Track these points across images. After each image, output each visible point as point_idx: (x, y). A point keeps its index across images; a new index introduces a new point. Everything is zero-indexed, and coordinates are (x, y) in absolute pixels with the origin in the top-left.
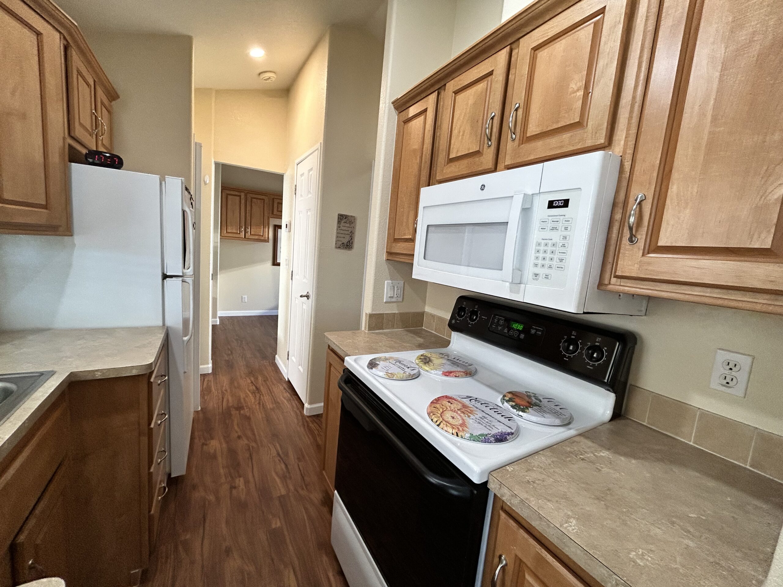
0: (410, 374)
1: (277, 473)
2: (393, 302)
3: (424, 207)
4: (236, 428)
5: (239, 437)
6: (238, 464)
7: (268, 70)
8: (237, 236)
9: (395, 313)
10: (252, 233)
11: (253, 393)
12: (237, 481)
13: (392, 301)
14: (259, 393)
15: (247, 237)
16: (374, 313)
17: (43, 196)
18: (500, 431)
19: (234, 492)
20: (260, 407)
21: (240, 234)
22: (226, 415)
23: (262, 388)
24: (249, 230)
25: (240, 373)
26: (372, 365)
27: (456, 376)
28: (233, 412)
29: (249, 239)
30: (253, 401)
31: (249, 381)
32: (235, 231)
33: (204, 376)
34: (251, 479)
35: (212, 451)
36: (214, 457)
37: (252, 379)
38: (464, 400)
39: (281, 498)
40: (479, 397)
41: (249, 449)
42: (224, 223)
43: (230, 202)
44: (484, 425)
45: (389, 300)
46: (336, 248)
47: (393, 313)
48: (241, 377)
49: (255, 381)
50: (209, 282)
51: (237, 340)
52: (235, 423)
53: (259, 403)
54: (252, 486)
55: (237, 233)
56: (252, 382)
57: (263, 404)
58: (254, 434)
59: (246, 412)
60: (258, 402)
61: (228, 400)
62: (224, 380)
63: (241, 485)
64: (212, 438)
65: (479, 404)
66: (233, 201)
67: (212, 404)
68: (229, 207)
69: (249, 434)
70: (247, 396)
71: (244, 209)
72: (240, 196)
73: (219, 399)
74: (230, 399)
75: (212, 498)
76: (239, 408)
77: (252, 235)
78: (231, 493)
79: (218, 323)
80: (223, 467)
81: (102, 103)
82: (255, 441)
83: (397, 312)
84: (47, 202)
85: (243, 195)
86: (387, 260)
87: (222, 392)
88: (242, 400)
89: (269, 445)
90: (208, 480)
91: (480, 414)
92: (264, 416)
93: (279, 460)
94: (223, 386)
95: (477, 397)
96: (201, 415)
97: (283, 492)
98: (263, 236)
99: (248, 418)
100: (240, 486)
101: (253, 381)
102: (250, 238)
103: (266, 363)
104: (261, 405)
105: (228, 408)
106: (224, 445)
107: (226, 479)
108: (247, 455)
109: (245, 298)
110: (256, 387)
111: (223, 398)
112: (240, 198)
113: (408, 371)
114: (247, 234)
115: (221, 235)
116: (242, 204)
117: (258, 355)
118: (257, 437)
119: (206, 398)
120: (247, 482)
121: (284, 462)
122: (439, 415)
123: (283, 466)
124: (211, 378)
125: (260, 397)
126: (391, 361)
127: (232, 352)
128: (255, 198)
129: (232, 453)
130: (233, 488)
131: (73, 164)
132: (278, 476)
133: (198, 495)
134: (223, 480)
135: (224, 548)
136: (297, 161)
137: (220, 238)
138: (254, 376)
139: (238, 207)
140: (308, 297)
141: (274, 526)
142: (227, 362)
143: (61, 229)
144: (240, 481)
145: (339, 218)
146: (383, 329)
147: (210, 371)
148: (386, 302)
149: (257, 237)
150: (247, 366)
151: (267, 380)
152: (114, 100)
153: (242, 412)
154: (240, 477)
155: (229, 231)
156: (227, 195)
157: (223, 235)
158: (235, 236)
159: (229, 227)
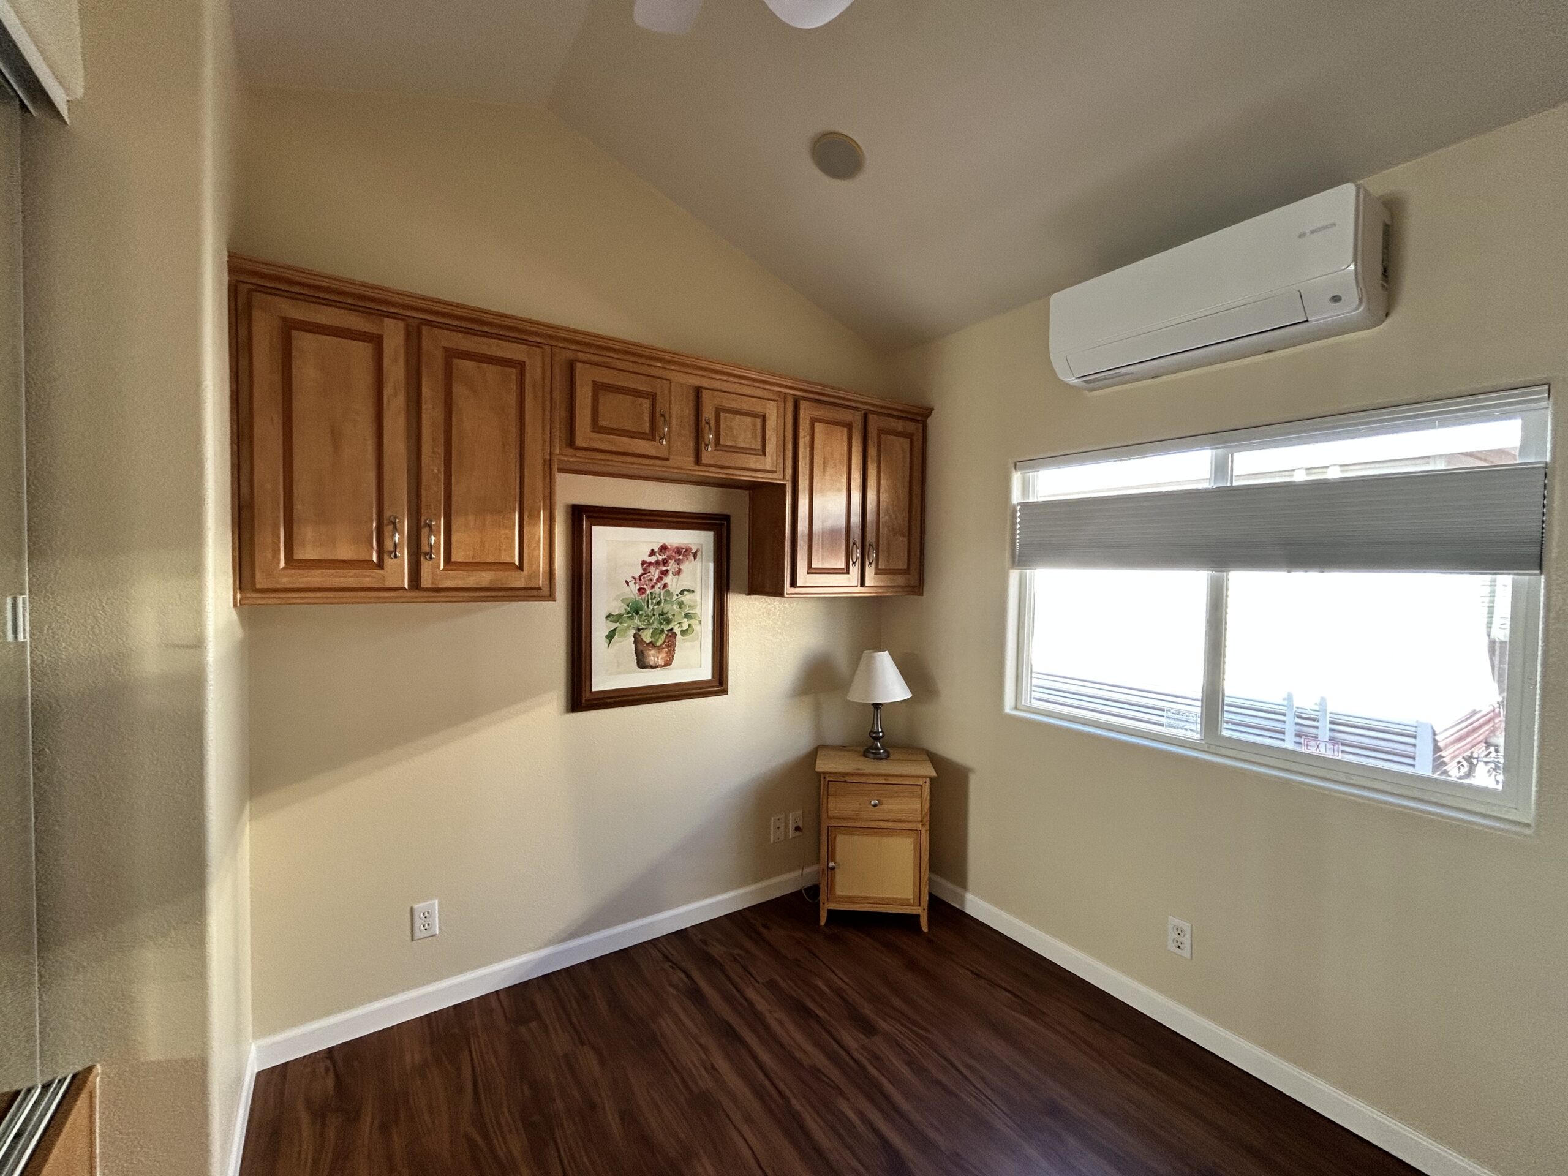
8: (369, 578)
10: (457, 555)
15: (426, 581)
21: (380, 565)
24: (437, 540)
29: (435, 594)
32: (345, 552)
43: (304, 373)
55: (365, 563)
66: (331, 365)
68: (304, 402)
71: (401, 416)
72: (377, 341)
77: (459, 565)
85: (394, 337)
98: (521, 567)
102: (446, 584)
109: (427, 914)
112: (378, 353)
114: (426, 566)
116: (387, 389)
128: (465, 356)
139: (361, 407)
149: (485, 578)
155: (307, 552)
156: (288, 328)
157: (261, 582)
158: (349, 578)
159: (307, 533)
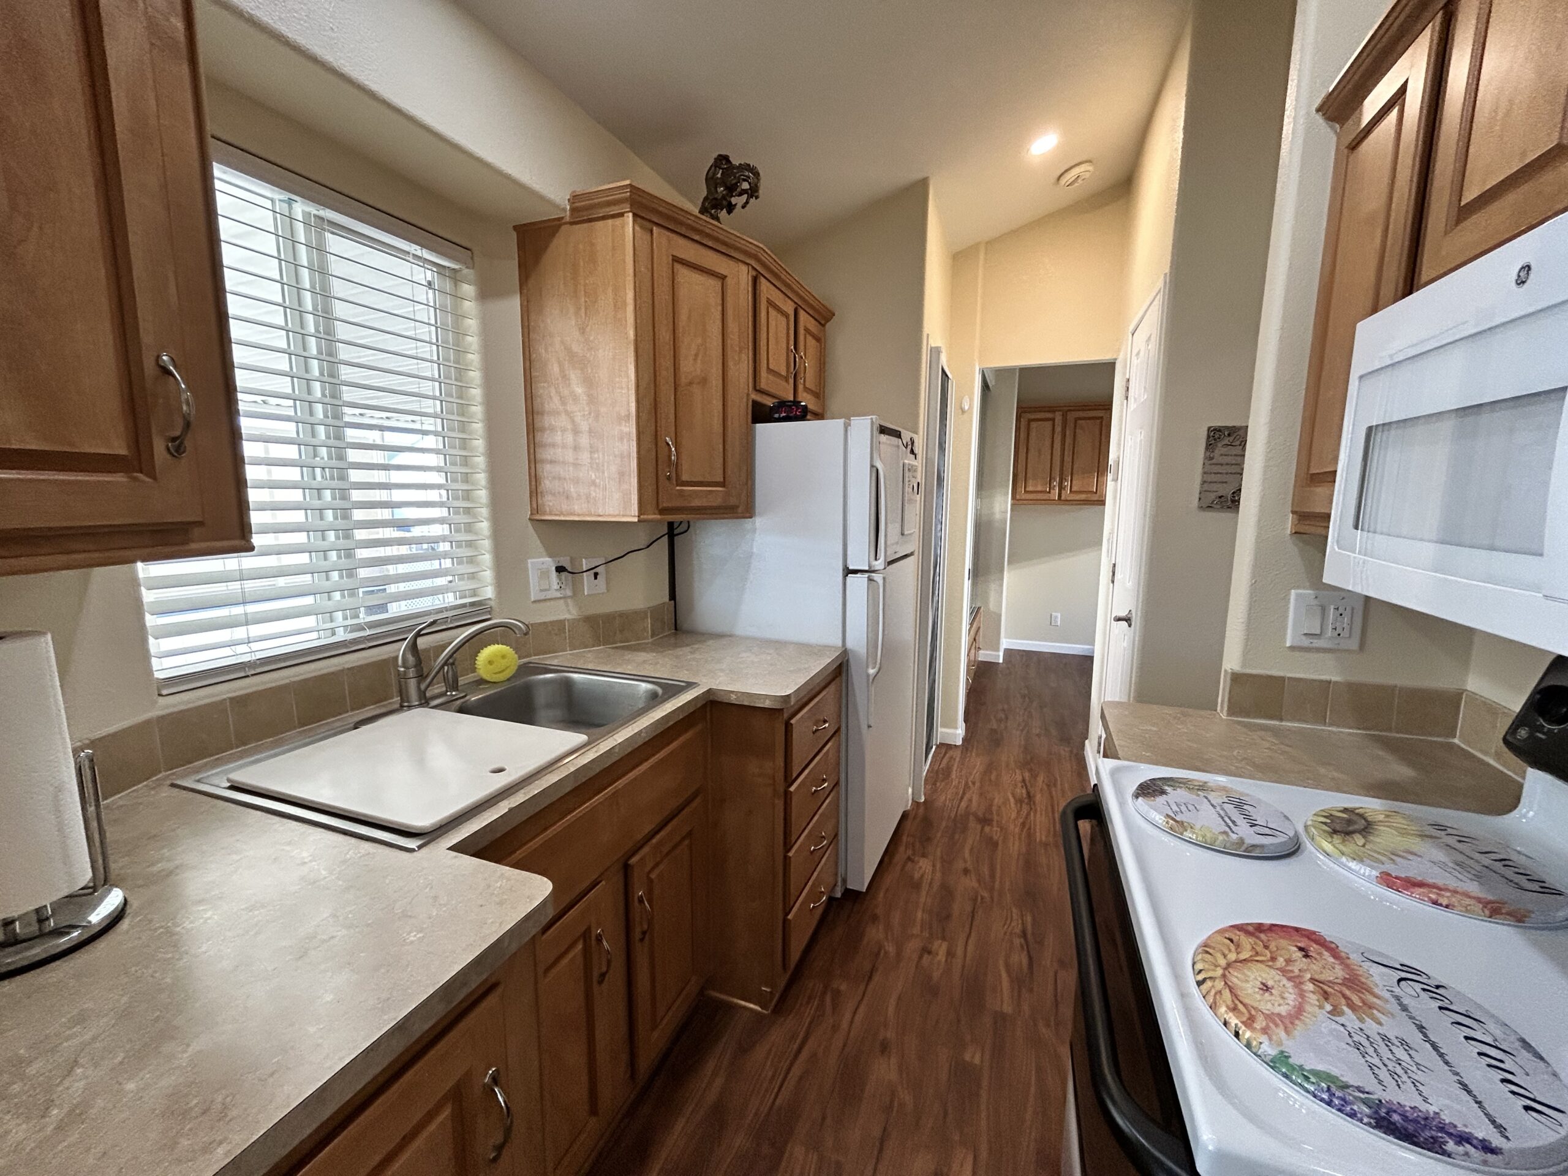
0: (1241, 841)
1: (1007, 966)
2: (1318, 650)
3: (1361, 377)
4: (967, 855)
5: (966, 871)
6: (948, 917)
7: (1073, 164)
8: (1046, 496)
9: (1329, 682)
10: (1074, 489)
11: (1019, 801)
12: (937, 944)
13: (1314, 645)
14: (1029, 804)
15: (1063, 498)
16: (1248, 671)
17: (721, 472)
18: (1432, 1109)
19: (926, 959)
20: (1022, 831)
21: (1049, 492)
22: (960, 824)
23: (1038, 797)
24: (1067, 484)
25: (1009, 757)
26: (1149, 790)
27: (1435, 903)
28: (972, 824)
29: (1067, 502)
30: (1014, 815)
31: (1019, 778)
32: (1039, 488)
33: (945, 747)
34: (959, 952)
35: (917, 876)
36: (917, 886)
37: (1027, 775)
38: (1376, 970)
39: (1000, 1018)
40: (1459, 988)
41: (975, 900)
42: (1021, 476)
43: (1033, 434)
44: (1376, 1061)
45: (1306, 642)
46: (1201, 508)
47: (1321, 681)
48: (1007, 766)
49: (1030, 782)
50: (963, 584)
51: (1024, 697)
52: (970, 841)
53: (1023, 824)
54: (958, 962)
55: (1045, 492)
56: (1024, 781)
57: (1030, 829)
58: (992, 876)
59: (994, 831)
60: (1021, 820)
61: (970, 800)
62: (978, 763)
63: (941, 953)
64: (924, 856)
65: (1435, 1004)
66: (1041, 431)
67: (945, 798)
68: (1032, 441)
69: (985, 871)
70: (1004, 803)
71: (1059, 444)
72: (1053, 420)
73: (957, 793)
74: (975, 798)
75: (891, 949)
76: (985, 821)
77: (1076, 492)
78: (921, 957)
79: (1001, 661)
80: (923, 911)
81: (807, 330)
82: (991, 890)
83: (1334, 678)
84: (724, 478)
85: (1058, 417)
86: (1296, 533)
87: (966, 784)
88: (994, 808)
89: (1014, 910)
90: (896, 918)
91: (1396, 1027)
92: (1024, 850)
93: (1022, 946)
94: (971, 774)
95: (1443, 981)
96: (921, 810)
97: (1007, 1008)
98: (1096, 493)
99: (993, 844)
100: (937, 954)
101: (1027, 778)
102: (1069, 499)
103: (1064, 751)
104: (1025, 830)
105: (967, 814)
106: (938, 875)
107: (922, 932)
108: (968, 908)
109: (1056, 617)
110: (1028, 793)
111: (964, 793)
112: (1054, 426)
113: (1244, 830)
114: (1063, 492)
115: (1013, 498)
116: (1055, 436)
117: (1054, 732)
118: (997, 883)
119: (938, 784)
120: (950, 954)
121: (1028, 952)
122: (1223, 962)
123: (1025, 962)
124: (957, 754)
125: (1028, 814)
126: (1212, 796)
127: (1007, 718)
128: (1080, 419)
129: (947, 893)
130: (926, 950)
131: (758, 425)
132: (1008, 971)
133: (874, 933)
134: (916, 930)
135: (881, 1038)
136: (1131, 328)
137: (1012, 505)
138: (1031, 770)
139: (1048, 443)
140: (1128, 620)
141: (967, 1057)
142: (993, 731)
143: (740, 510)
144: (940, 946)
145: (1209, 437)
146: (1281, 720)
147: (959, 742)
148: (1292, 648)
149: (1083, 496)
150: (1026, 749)
151: (1055, 785)
152: (828, 320)
153: (987, 829)
154: (944, 939)
155: (1030, 488)
156: (1030, 421)
157: (1018, 497)
158: (1040, 496)
159: (1030, 482)
